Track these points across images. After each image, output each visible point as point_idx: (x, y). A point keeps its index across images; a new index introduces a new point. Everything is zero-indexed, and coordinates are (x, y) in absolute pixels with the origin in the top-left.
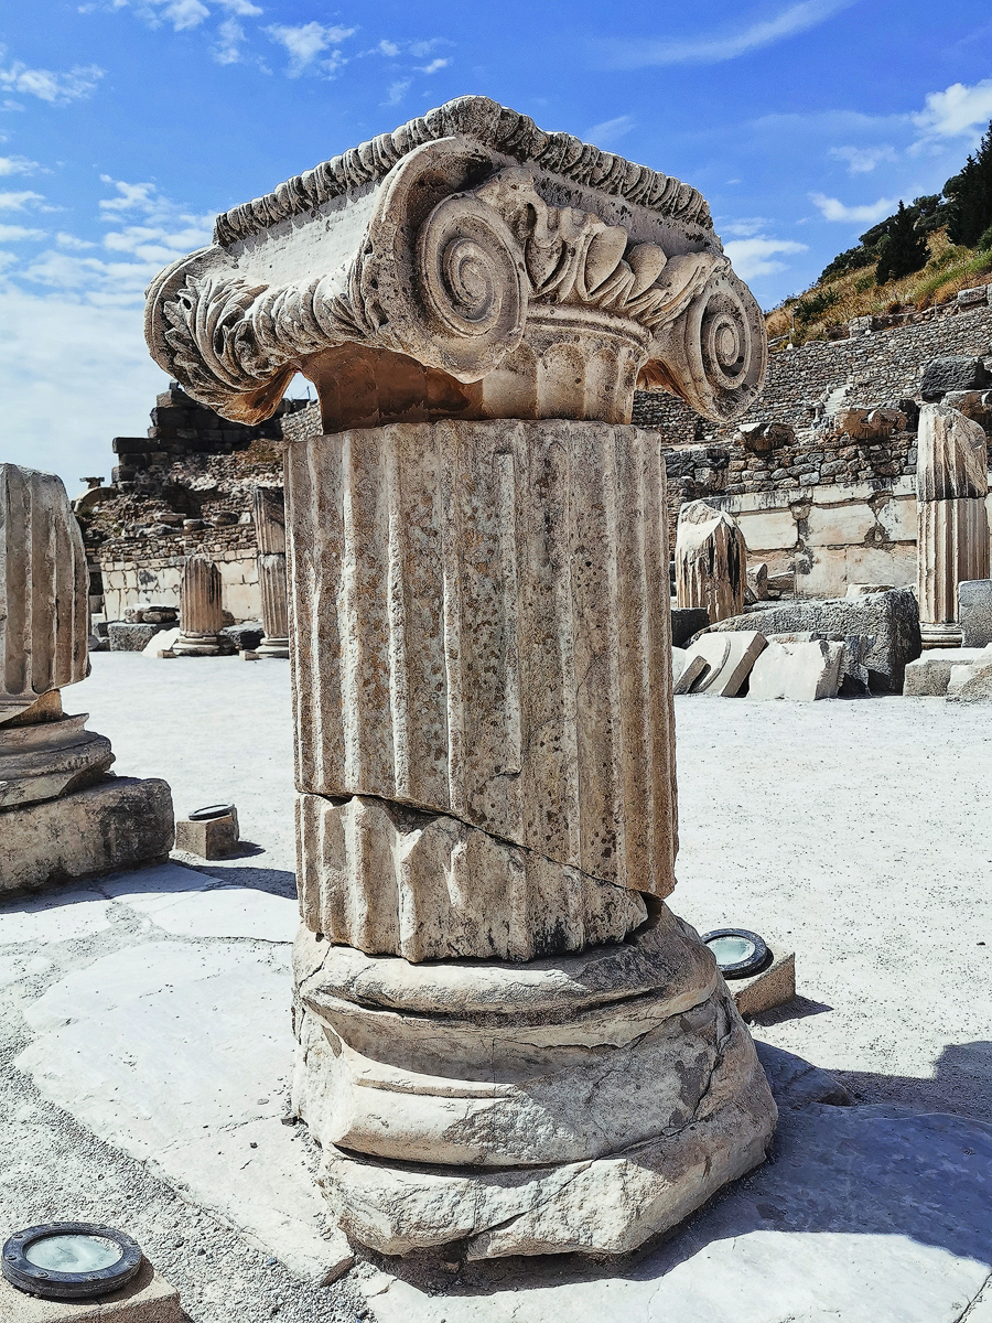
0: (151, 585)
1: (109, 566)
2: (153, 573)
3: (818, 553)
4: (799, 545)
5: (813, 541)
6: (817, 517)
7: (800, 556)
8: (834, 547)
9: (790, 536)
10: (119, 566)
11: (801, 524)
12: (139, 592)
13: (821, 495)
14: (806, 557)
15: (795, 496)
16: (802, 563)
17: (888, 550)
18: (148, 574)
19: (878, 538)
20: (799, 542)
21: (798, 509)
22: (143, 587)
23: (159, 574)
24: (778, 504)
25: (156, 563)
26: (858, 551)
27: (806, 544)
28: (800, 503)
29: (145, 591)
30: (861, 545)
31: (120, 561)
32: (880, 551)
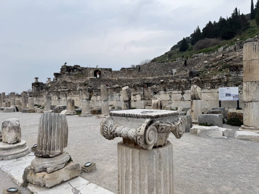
0: (60, 100)
1: (53, 96)
2: (60, 98)
3: (173, 101)
4: (170, 100)
5: (172, 99)
6: (173, 95)
7: (170, 102)
8: (175, 100)
9: (169, 98)
10: (55, 96)
11: (170, 96)
12: (58, 101)
13: (174, 92)
14: (171, 102)
15: (169, 92)
16: (170, 103)
17: (184, 101)
18: (59, 98)
19: (183, 99)
20: (170, 99)
21: (170, 94)
22: (59, 100)
23: (62, 98)
24: (167, 93)
25: (61, 96)
26: (179, 101)
28: (170, 93)
29: (59, 101)
30: (180, 100)
31: (55, 95)
32: (183, 102)
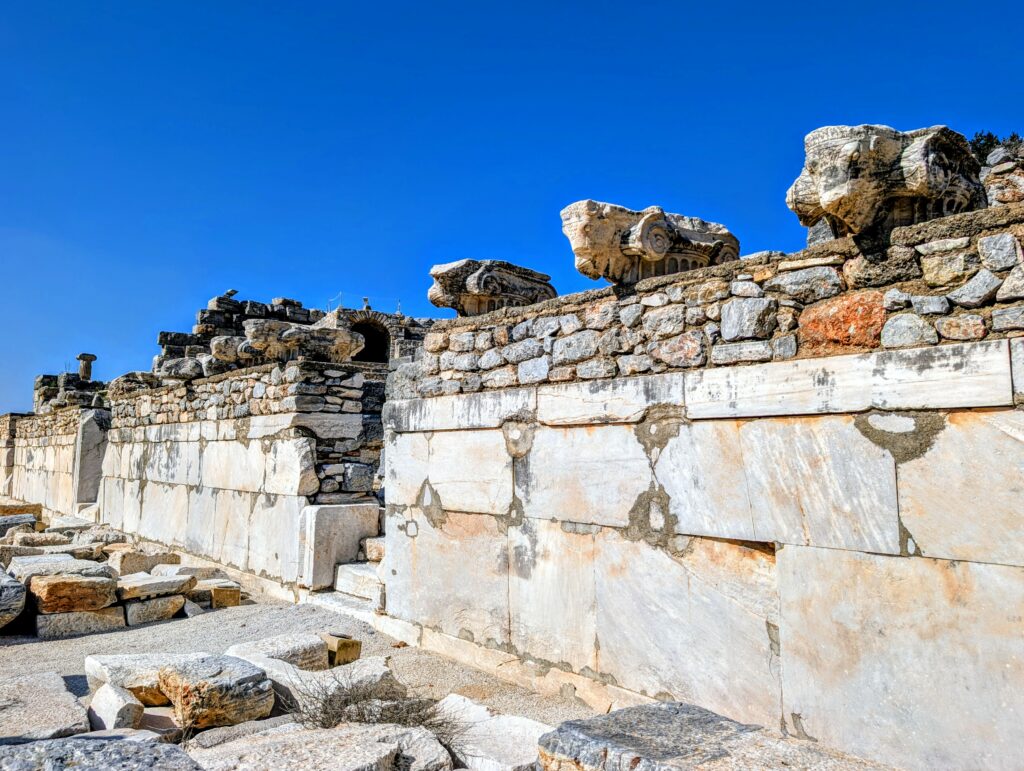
3: (550, 538)
4: (514, 515)
5: (540, 503)
6: (546, 446)
7: (516, 536)
8: (571, 526)
9: (501, 489)
10: (21, 442)
11: (519, 464)
13: (551, 404)
14: (525, 541)
15: (511, 404)
16: (519, 552)
17: (677, 554)
19: (657, 521)
20: (516, 504)
21: (515, 433)
24: (485, 419)
25: (35, 442)
26: (615, 547)
27: (527, 509)
28: (516, 419)
30: (624, 531)
32: (660, 555)
